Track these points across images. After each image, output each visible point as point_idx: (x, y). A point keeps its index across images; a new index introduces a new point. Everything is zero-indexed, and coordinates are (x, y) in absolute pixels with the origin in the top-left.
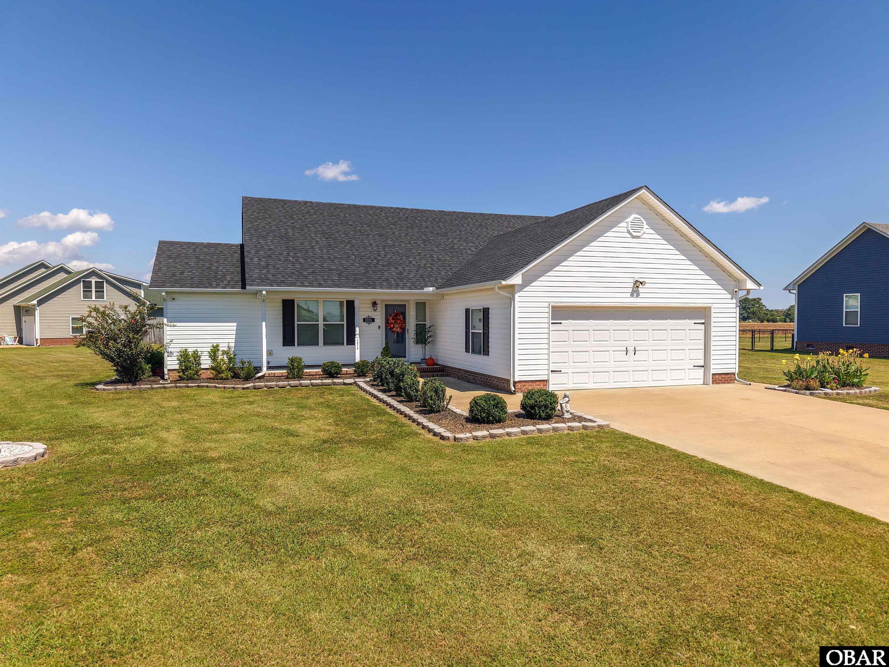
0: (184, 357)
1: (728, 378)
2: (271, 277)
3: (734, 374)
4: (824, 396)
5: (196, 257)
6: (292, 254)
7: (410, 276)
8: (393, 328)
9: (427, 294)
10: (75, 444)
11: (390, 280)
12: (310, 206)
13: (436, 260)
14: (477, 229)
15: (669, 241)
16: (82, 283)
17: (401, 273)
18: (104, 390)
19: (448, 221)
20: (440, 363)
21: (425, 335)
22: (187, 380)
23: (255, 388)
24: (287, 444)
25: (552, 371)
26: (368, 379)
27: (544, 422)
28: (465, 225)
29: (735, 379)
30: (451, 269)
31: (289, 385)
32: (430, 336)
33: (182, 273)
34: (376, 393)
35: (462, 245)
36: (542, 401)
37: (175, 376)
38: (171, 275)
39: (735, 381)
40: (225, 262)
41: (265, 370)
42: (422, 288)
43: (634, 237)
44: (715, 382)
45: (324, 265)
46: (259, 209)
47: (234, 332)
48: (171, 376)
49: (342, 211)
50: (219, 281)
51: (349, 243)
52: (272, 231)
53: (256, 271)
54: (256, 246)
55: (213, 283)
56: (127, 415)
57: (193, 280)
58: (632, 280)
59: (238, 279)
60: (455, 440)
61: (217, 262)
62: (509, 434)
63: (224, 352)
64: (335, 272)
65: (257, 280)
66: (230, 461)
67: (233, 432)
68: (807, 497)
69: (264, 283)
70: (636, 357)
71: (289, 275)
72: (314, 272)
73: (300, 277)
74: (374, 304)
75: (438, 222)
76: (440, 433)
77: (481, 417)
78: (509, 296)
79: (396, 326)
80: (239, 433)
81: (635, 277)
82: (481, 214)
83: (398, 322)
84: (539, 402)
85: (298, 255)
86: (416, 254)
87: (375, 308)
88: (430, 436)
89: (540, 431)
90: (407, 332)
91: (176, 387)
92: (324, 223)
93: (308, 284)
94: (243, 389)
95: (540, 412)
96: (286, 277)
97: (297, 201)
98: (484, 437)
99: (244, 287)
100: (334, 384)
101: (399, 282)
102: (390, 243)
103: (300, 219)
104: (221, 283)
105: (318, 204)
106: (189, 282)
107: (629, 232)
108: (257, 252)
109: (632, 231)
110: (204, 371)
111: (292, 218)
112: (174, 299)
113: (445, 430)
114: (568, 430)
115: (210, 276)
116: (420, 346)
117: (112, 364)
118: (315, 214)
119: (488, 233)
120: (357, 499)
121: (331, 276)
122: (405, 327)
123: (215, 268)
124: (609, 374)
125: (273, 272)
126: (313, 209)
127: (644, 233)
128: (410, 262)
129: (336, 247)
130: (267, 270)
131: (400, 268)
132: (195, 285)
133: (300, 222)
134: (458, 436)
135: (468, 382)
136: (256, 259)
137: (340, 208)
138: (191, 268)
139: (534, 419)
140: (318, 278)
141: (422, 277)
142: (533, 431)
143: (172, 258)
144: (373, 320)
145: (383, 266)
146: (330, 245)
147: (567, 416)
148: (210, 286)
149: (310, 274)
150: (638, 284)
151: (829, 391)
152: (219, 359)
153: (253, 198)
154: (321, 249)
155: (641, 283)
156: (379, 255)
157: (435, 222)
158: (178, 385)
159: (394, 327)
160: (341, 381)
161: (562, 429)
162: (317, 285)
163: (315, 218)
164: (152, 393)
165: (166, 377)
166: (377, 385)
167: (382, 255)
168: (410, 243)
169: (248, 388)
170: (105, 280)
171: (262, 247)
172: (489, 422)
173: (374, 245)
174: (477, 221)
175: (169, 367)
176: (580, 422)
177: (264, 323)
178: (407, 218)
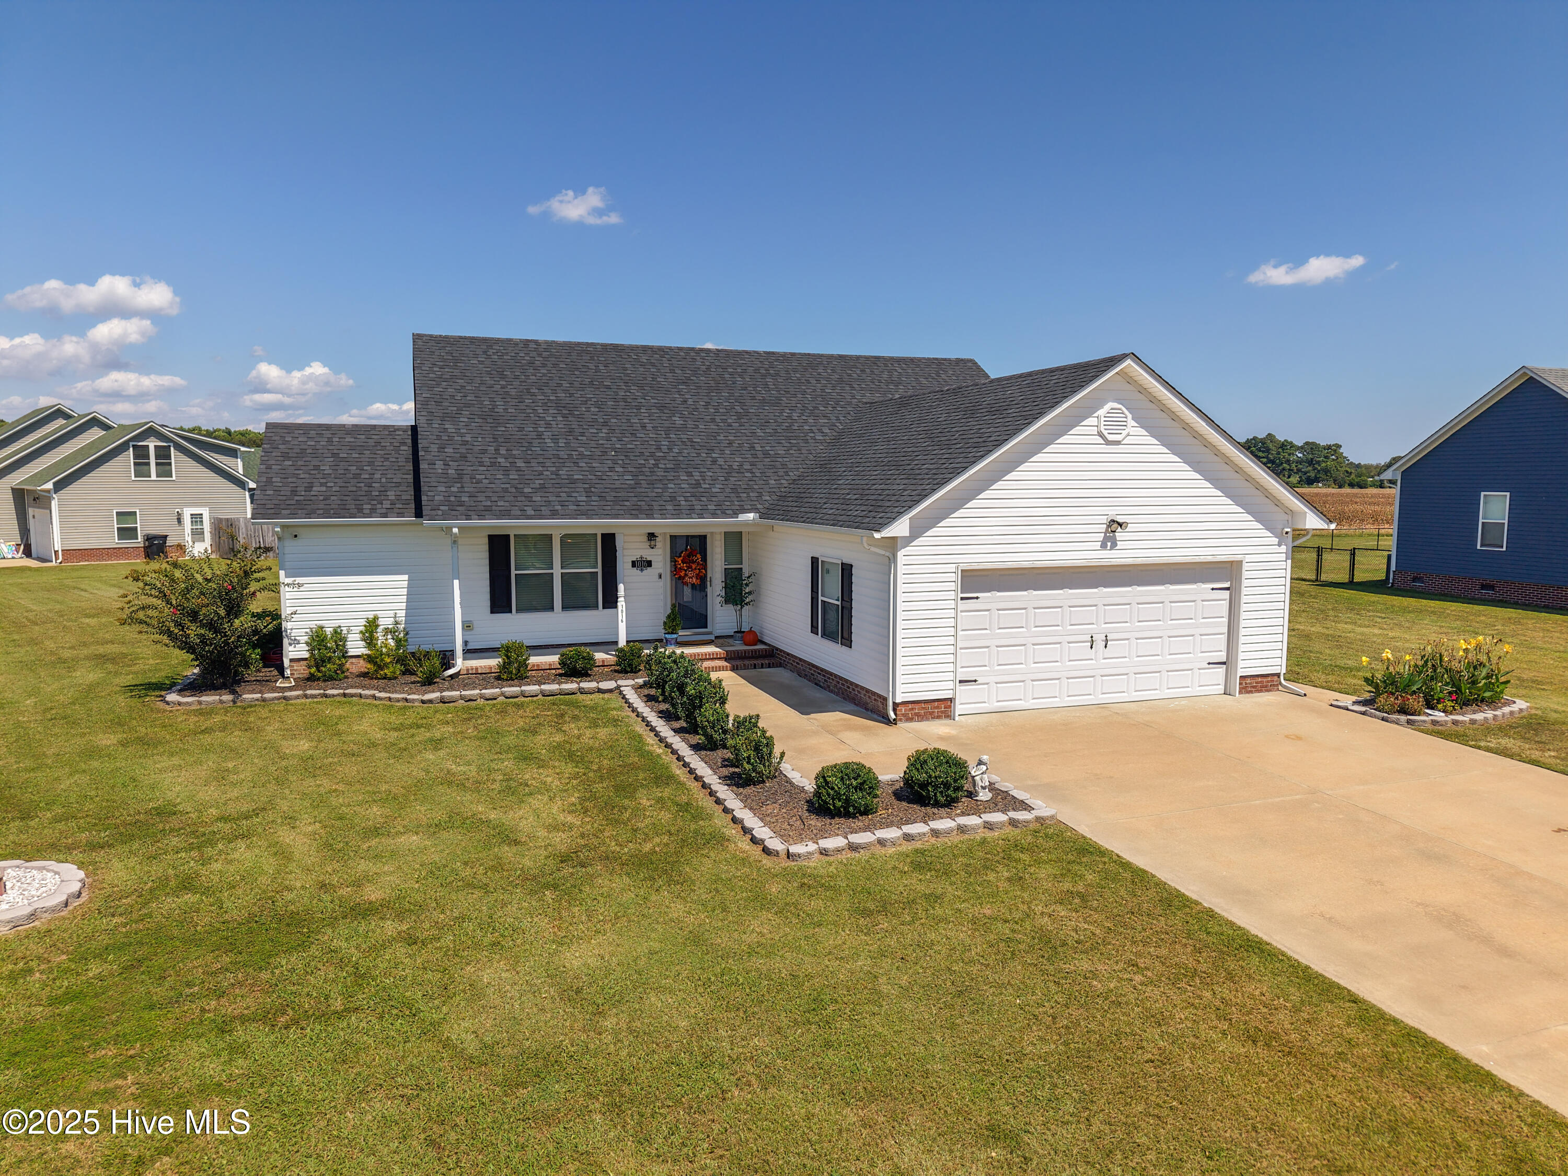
0: (318, 639)
1: (1268, 682)
2: (467, 499)
3: (1278, 675)
4: (1430, 727)
5: (334, 455)
6: (503, 452)
7: (714, 490)
8: (684, 578)
9: (746, 523)
10: (133, 861)
11: (679, 499)
12: (536, 350)
13: (760, 454)
14: (834, 388)
15: (1173, 448)
16: (131, 449)
17: (698, 484)
18: (179, 704)
19: (783, 373)
20: (767, 640)
21: (741, 590)
22: (325, 681)
23: (443, 701)
24: (498, 866)
25: (961, 682)
26: (640, 681)
27: (943, 811)
28: (813, 381)
29: (1280, 683)
30: (787, 473)
31: (503, 694)
32: (750, 593)
33: (309, 488)
34: (653, 718)
35: (806, 422)
36: (940, 777)
37: (302, 670)
38: (289, 493)
39: (1280, 688)
40: (385, 463)
41: (460, 664)
42: (735, 514)
43: (1108, 443)
44: (1244, 690)
45: (561, 472)
46: (444, 360)
47: (405, 591)
48: (296, 670)
49: (592, 358)
50: (375, 502)
51: (605, 424)
52: (468, 405)
53: (440, 489)
54: (439, 437)
55: (365, 506)
56: (221, 776)
57: (327, 502)
58: (1104, 519)
59: (409, 497)
60: (788, 857)
61: (371, 464)
62: (881, 842)
63: (387, 631)
64: (581, 485)
65: (442, 508)
66: (400, 916)
67: (407, 830)
68: (1381, 1014)
69: (454, 513)
70: (1108, 652)
71: (499, 494)
72: (543, 487)
73: (519, 499)
74: (651, 536)
75: (764, 376)
76: (763, 841)
77: (834, 806)
78: (887, 554)
79: (690, 574)
80: (417, 833)
81: (1110, 513)
82: (841, 357)
83: (694, 566)
84: (936, 777)
85: (514, 452)
86: (726, 443)
87: (653, 543)
88: (744, 844)
89: (935, 833)
90: (708, 583)
91: (306, 696)
92: (560, 385)
93: (533, 513)
94: (423, 702)
95: (935, 794)
96: (493, 499)
97: (511, 340)
98: (839, 850)
99: (419, 514)
100: (582, 691)
101: (695, 503)
102: (679, 422)
103: (517, 377)
104: (379, 506)
105: (550, 344)
106: (321, 506)
107: (1100, 434)
108: (441, 448)
109: (1105, 433)
110: (354, 660)
111: (503, 377)
112: (296, 536)
113: (772, 834)
114: (985, 827)
115: (359, 493)
116: (730, 607)
117: (193, 656)
118: (544, 365)
119: (853, 397)
120: (618, 1024)
121: (574, 494)
122: (706, 576)
123: (367, 476)
124: (1060, 683)
125: (472, 490)
126: (540, 355)
127: (1128, 435)
128: (714, 461)
129: (582, 434)
130: (459, 485)
131: (697, 476)
132: (332, 512)
133: (516, 383)
134: (794, 849)
135: (816, 684)
136: (439, 464)
137: (588, 352)
138: (325, 476)
139: (925, 805)
140: (551, 499)
141: (734, 490)
142: (924, 834)
143: (289, 458)
144: (649, 564)
145: (666, 470)
146: (571, 431)
147: (984, 796)
148: (360, 512)
149: (536, 490)
150: (1114, 525)
151: (1439, 715)
152: (379, 642)
153: (431, 336)
154: (555, 439)
155: (1120, 525)
156: (659, 449)
157: (757, 376)
158: (309, 692)
159: (686, 575)
160: (593, 685)
161: (974, 828)
162: (549, 513)
163: (544, 375)
164: (264, 713)
165: (288, 672)
166: (656, 700)
167: (664, 449)
168: (713, 420)
169: (430, 701)
170: (172, 444)
171: (451, 438)
172: (847, 815)
173: (649, 427)
174: (834, 371)
175: (292, 655)
176: (1004, 811)
177: (456, 582)
178: (708, 369)
